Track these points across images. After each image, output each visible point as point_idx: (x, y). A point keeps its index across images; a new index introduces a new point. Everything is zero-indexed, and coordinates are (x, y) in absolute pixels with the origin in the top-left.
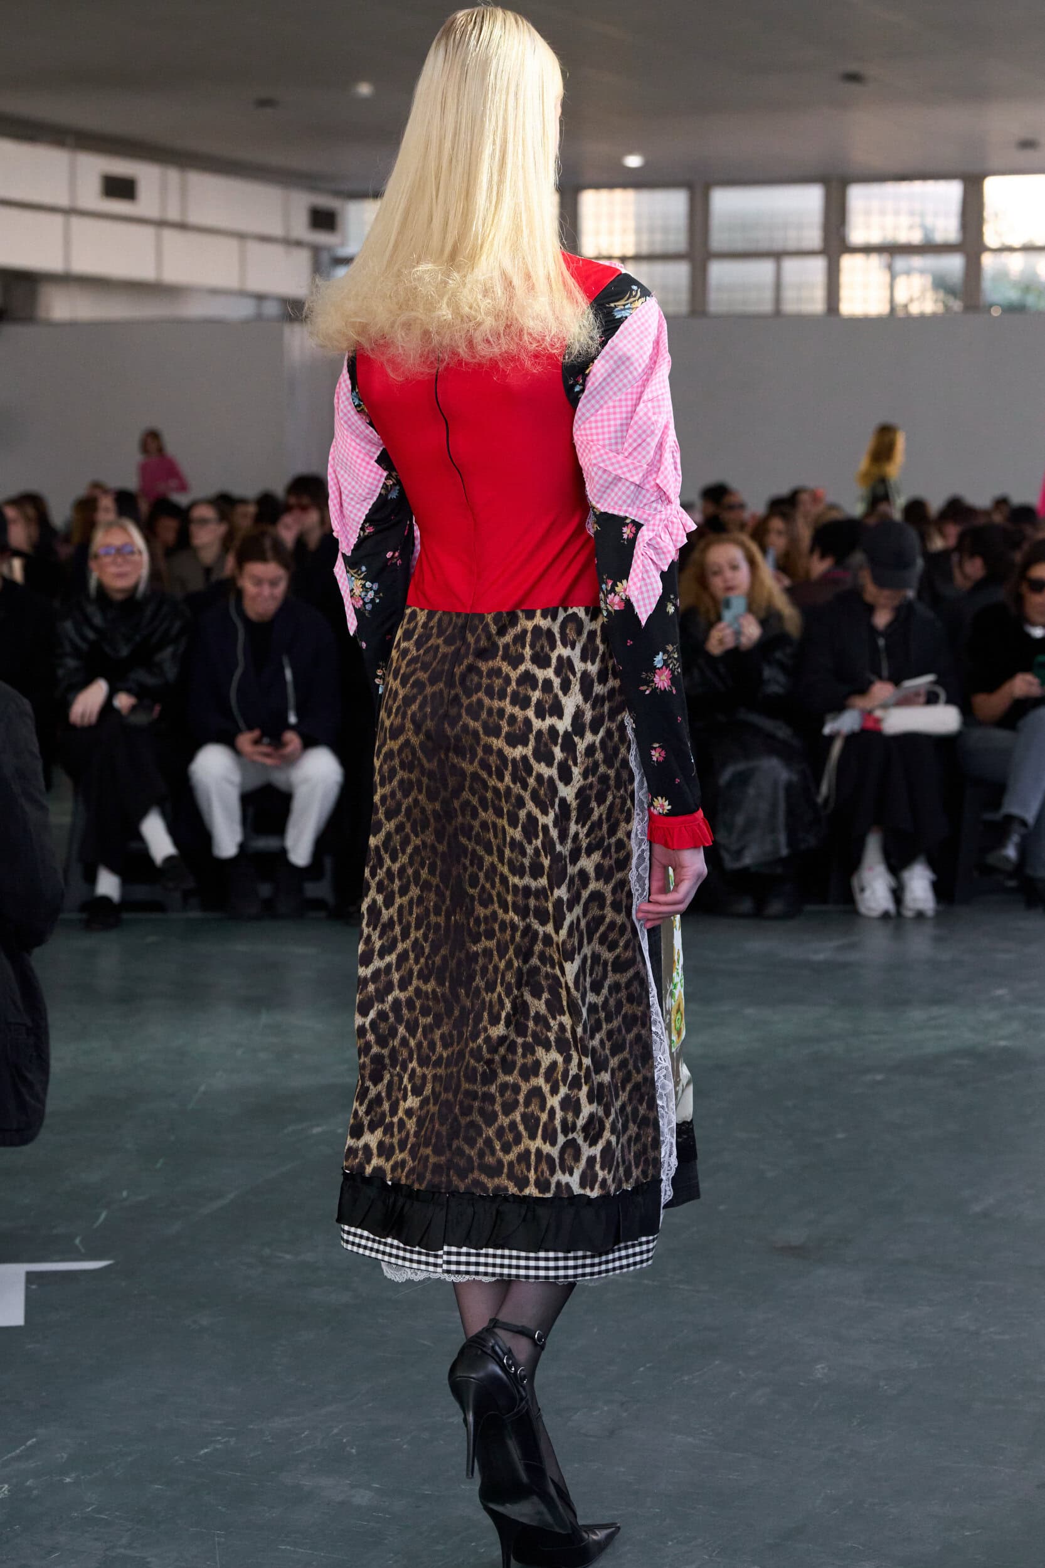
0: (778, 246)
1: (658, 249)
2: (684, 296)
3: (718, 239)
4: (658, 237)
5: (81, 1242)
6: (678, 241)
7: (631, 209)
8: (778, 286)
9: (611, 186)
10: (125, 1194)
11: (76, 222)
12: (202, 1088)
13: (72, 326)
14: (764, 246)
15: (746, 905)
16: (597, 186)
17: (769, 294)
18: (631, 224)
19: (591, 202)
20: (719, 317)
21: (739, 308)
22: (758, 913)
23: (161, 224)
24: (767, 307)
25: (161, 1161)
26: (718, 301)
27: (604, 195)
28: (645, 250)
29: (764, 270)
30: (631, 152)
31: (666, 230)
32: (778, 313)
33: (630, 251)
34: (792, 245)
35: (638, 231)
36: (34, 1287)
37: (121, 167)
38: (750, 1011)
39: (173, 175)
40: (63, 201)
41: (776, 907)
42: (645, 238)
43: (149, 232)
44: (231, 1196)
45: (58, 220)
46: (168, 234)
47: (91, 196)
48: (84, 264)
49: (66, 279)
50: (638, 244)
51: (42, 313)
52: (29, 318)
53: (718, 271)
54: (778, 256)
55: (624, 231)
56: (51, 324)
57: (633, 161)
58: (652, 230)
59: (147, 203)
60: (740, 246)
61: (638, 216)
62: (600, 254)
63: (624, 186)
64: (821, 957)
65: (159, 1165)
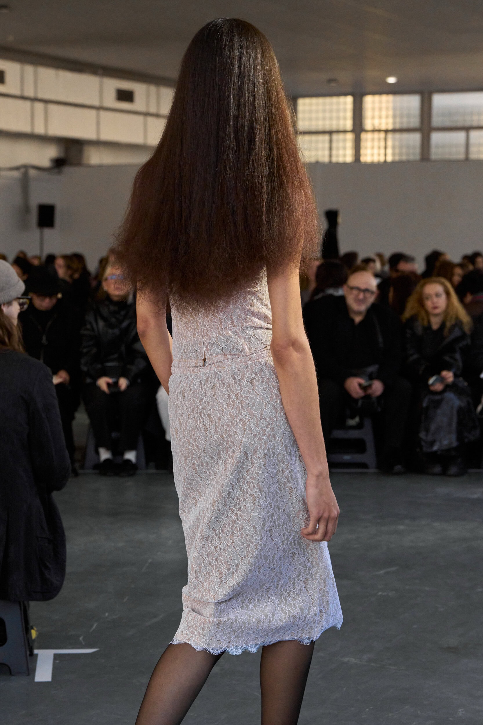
0: (468, 124)
1: (405, 126)
2: (418, 150)
3: (436, 121)
4: (405, 120)
5: (83, 639)
6: (415, 122)
7: (391, 105)
8: (467, 145)
9: (380, 93)
10: (107, 614)
11: (102, 113)
12: (150, 561)
13: (100, 167)
14: (460, 124)
15: (437, 469)
16: (373, 93)
17: (462, 150)
18: (391, 113)
19: (369, 101)
20: (435, 161)
21: (447, 157)
22: (444, 473)
23: (147, 114)
24: (462, 156)
25: (127, 598)
26: (435, 153)
27: (377, 98)
28: (398, 126)
29: (460, 136)
30: (390, 75)
31: (409, 116)
32: (467, 159)
33: (390, 127)
34: (475, 124)
35: (394, 117)
36: (57, 662)
37: (126, 85)
38: (436, 524)
39: (153, 89)
40: (96, 103)
41: (453, 470)
42: (398, 120)
43: (140, 118)
44: (161, 616)
45: (93, 112)
46: (150, 119)
47: (111, 100)
48: (106, 136)
49: (98, 143)
50: (394, 123)
51: (85, 161)
52: (79, 163)
53: (436, 137)
54: (467, 129)
55: (387, 117)
56: (89, 166)
57: (392, 80)
58: (401, 116)
59: (139, 104)
60: (448, 124)
61: (394, 109)
62: (374, 128)
63: (388, 93)
64: (476, 496)
65: (125, 600)
